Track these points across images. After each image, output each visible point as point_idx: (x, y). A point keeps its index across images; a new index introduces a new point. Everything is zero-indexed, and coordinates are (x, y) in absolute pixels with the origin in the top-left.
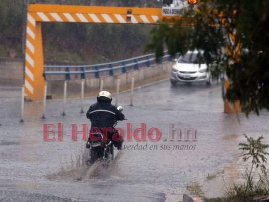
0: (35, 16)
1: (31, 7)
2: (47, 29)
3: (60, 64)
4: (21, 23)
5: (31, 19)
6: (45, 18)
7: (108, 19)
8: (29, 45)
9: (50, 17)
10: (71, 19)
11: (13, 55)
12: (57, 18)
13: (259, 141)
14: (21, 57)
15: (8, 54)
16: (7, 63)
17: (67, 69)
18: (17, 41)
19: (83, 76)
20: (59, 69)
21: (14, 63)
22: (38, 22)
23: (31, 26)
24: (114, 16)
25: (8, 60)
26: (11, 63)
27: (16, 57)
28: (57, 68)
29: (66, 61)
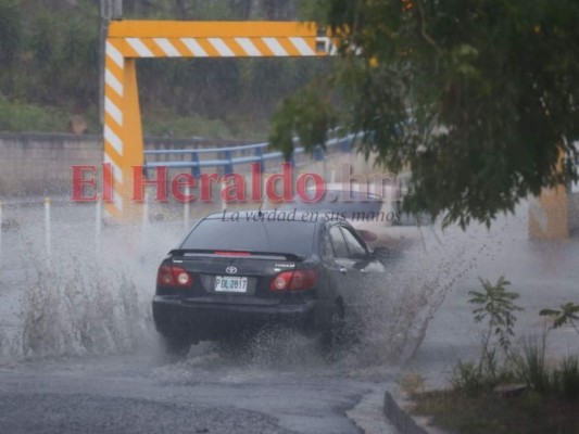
0: (122, 47)
1: (115, 27)
2: (147, 71)
3: (182, 144)
4: (95, 61)
5: (113, 53)
6: (144, 52)
7: (277, 49)
8: (111, 109)
9: (153, 47)
10: (198, 51)
11: (79, 128)
12: (170, 50)
13: (499, 288)
14: (95, 130)
15: (70, 127)
16: (67, 145)
17: (195, 157)
18: (88, 97)
19: (228, 171)
20: (182, 156)
21: (82, 145)
22: (127, 60)
23: (115, 69)
24: (289, 41)
25: (70, 140)
26: (75, 145)
27: (86, 132)
28: (176, 154)
29: (195, 138)
